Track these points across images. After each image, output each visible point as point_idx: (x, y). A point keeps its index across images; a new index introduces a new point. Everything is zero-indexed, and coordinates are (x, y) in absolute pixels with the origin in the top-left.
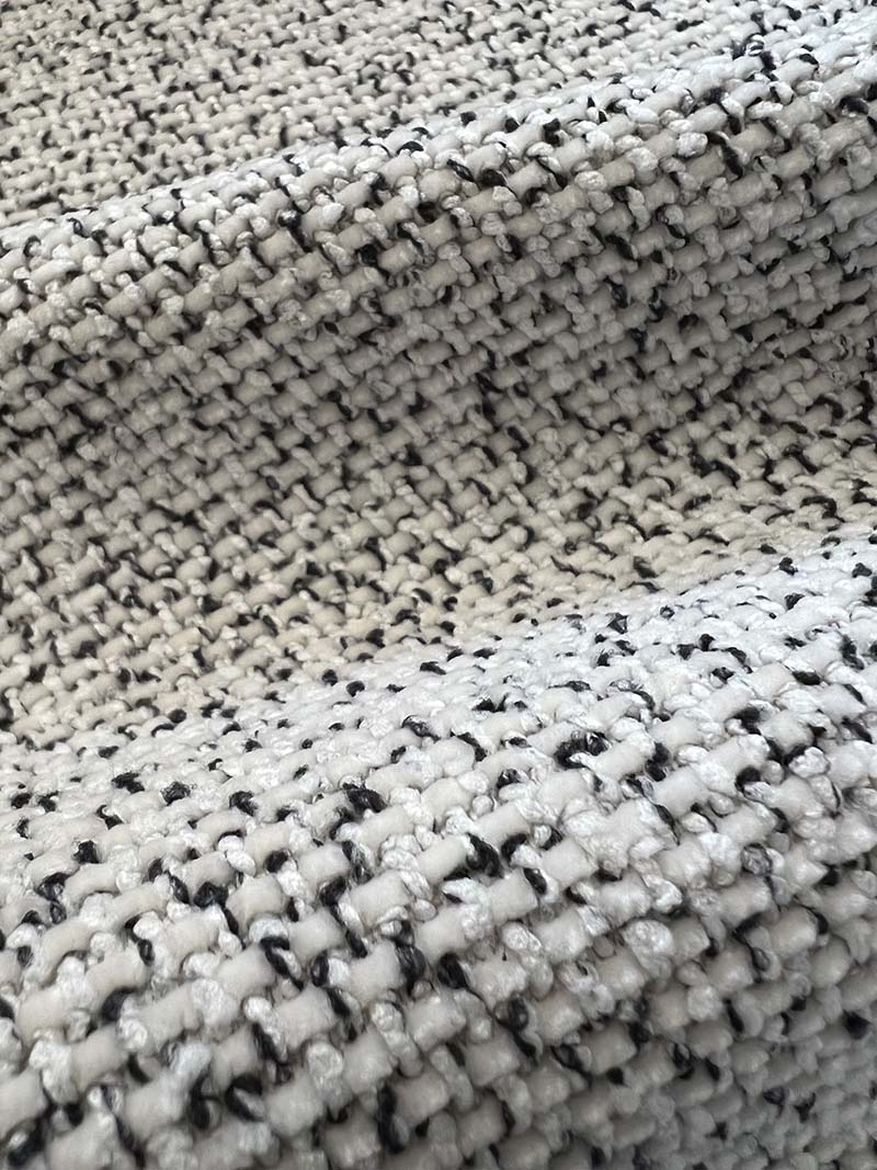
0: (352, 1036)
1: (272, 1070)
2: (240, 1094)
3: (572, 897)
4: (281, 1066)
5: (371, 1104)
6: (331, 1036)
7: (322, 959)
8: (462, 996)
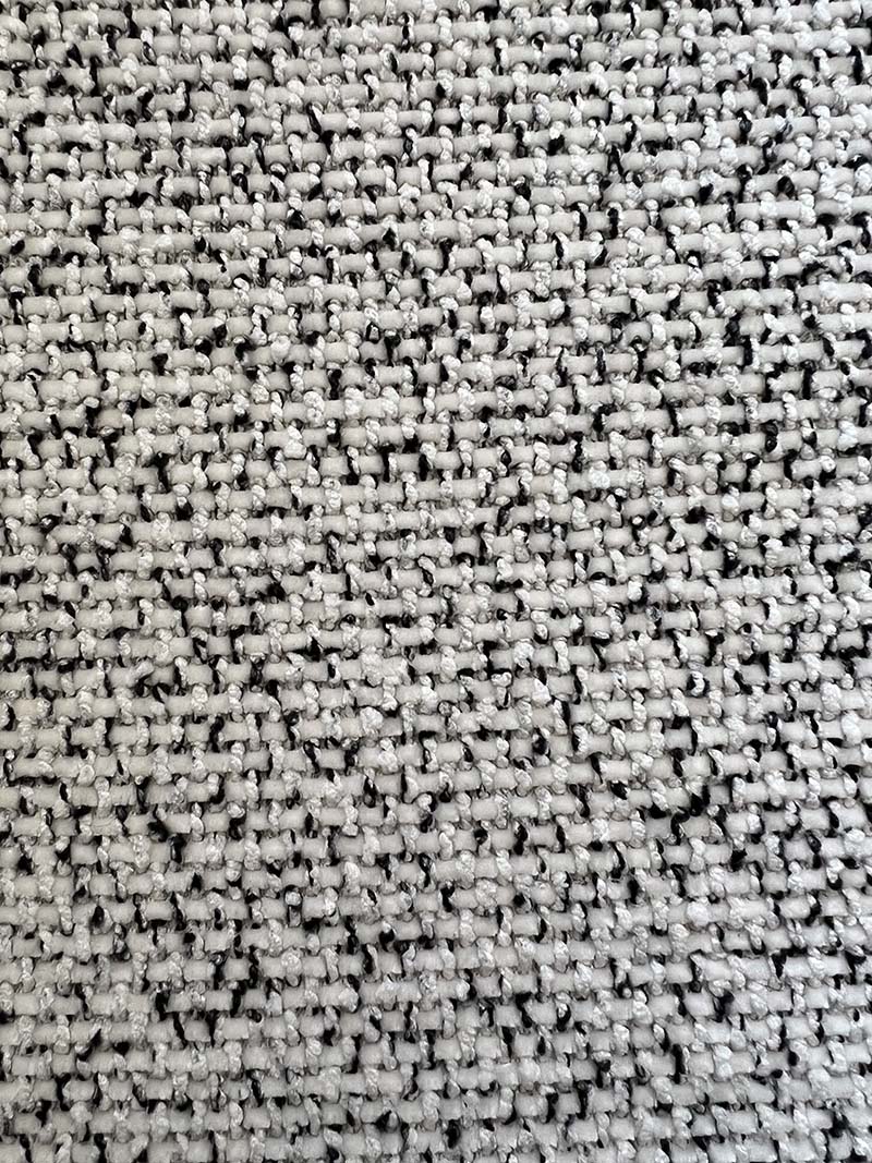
0: (216, 692)
1: (177, 687)
2: (159, 689)
3: (345, 684)
4: (180, 688)
5: (212, 720)
6: (207, 688)
7: (217, 657)
8: (272, 699)
